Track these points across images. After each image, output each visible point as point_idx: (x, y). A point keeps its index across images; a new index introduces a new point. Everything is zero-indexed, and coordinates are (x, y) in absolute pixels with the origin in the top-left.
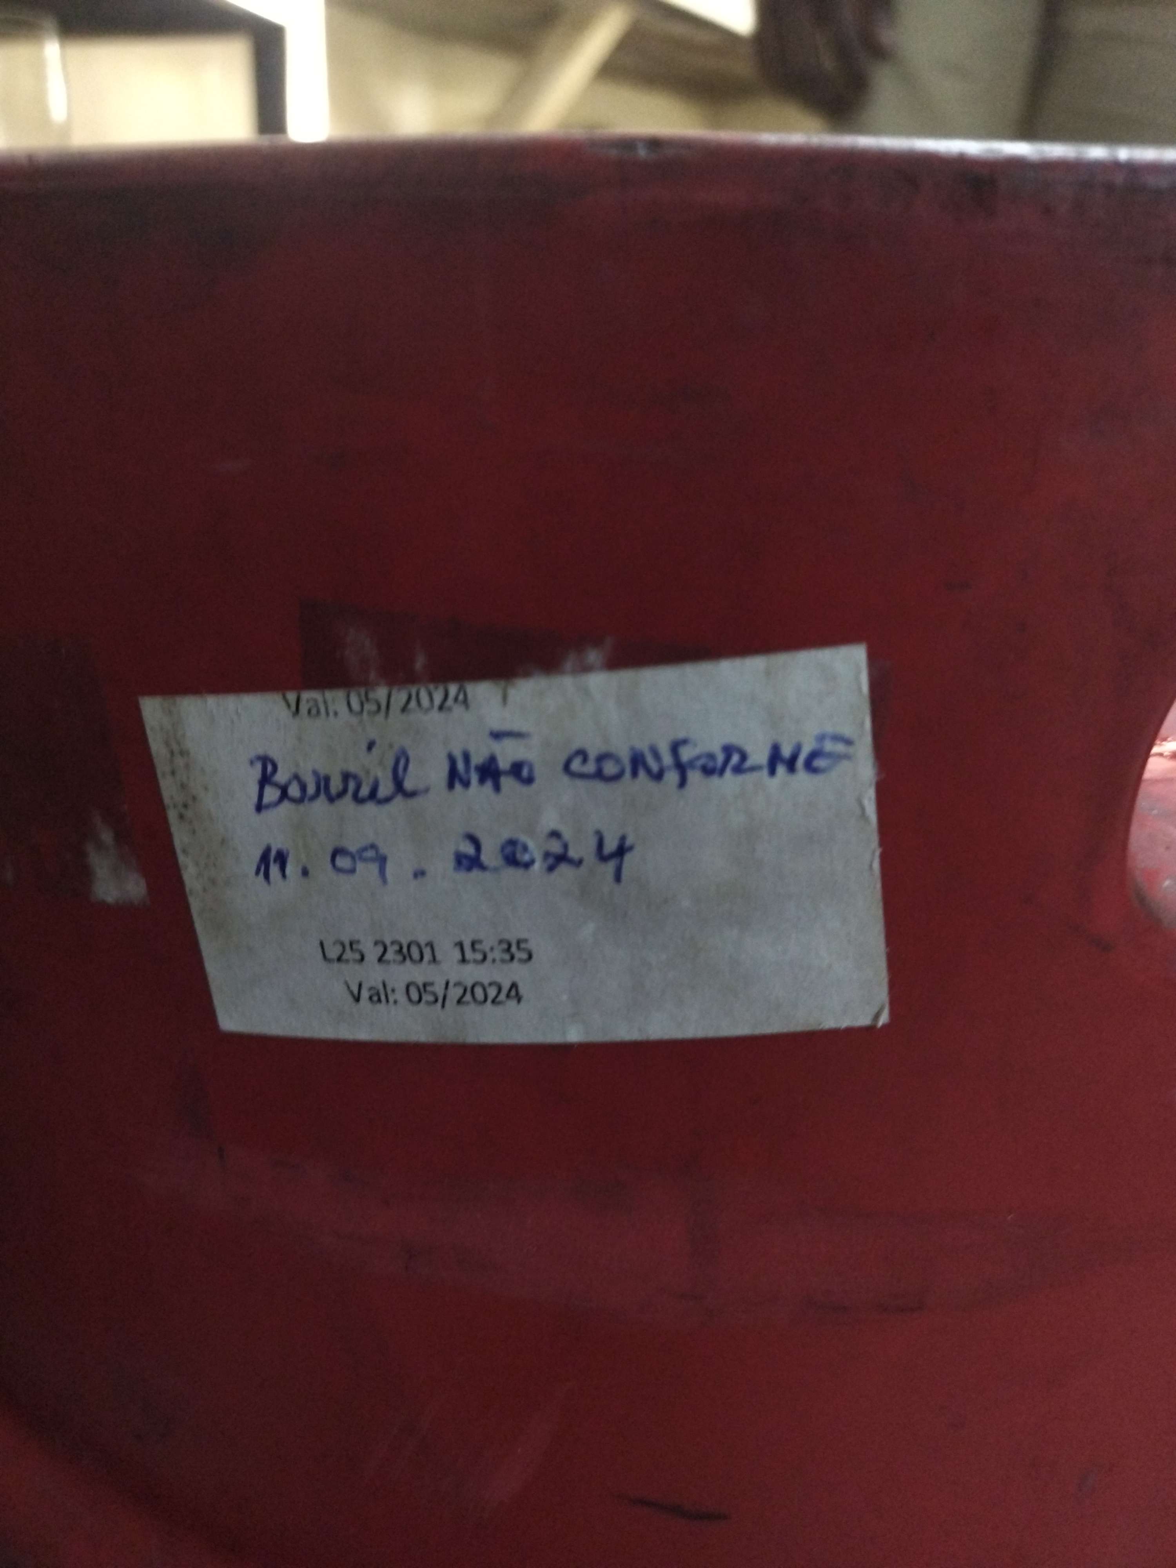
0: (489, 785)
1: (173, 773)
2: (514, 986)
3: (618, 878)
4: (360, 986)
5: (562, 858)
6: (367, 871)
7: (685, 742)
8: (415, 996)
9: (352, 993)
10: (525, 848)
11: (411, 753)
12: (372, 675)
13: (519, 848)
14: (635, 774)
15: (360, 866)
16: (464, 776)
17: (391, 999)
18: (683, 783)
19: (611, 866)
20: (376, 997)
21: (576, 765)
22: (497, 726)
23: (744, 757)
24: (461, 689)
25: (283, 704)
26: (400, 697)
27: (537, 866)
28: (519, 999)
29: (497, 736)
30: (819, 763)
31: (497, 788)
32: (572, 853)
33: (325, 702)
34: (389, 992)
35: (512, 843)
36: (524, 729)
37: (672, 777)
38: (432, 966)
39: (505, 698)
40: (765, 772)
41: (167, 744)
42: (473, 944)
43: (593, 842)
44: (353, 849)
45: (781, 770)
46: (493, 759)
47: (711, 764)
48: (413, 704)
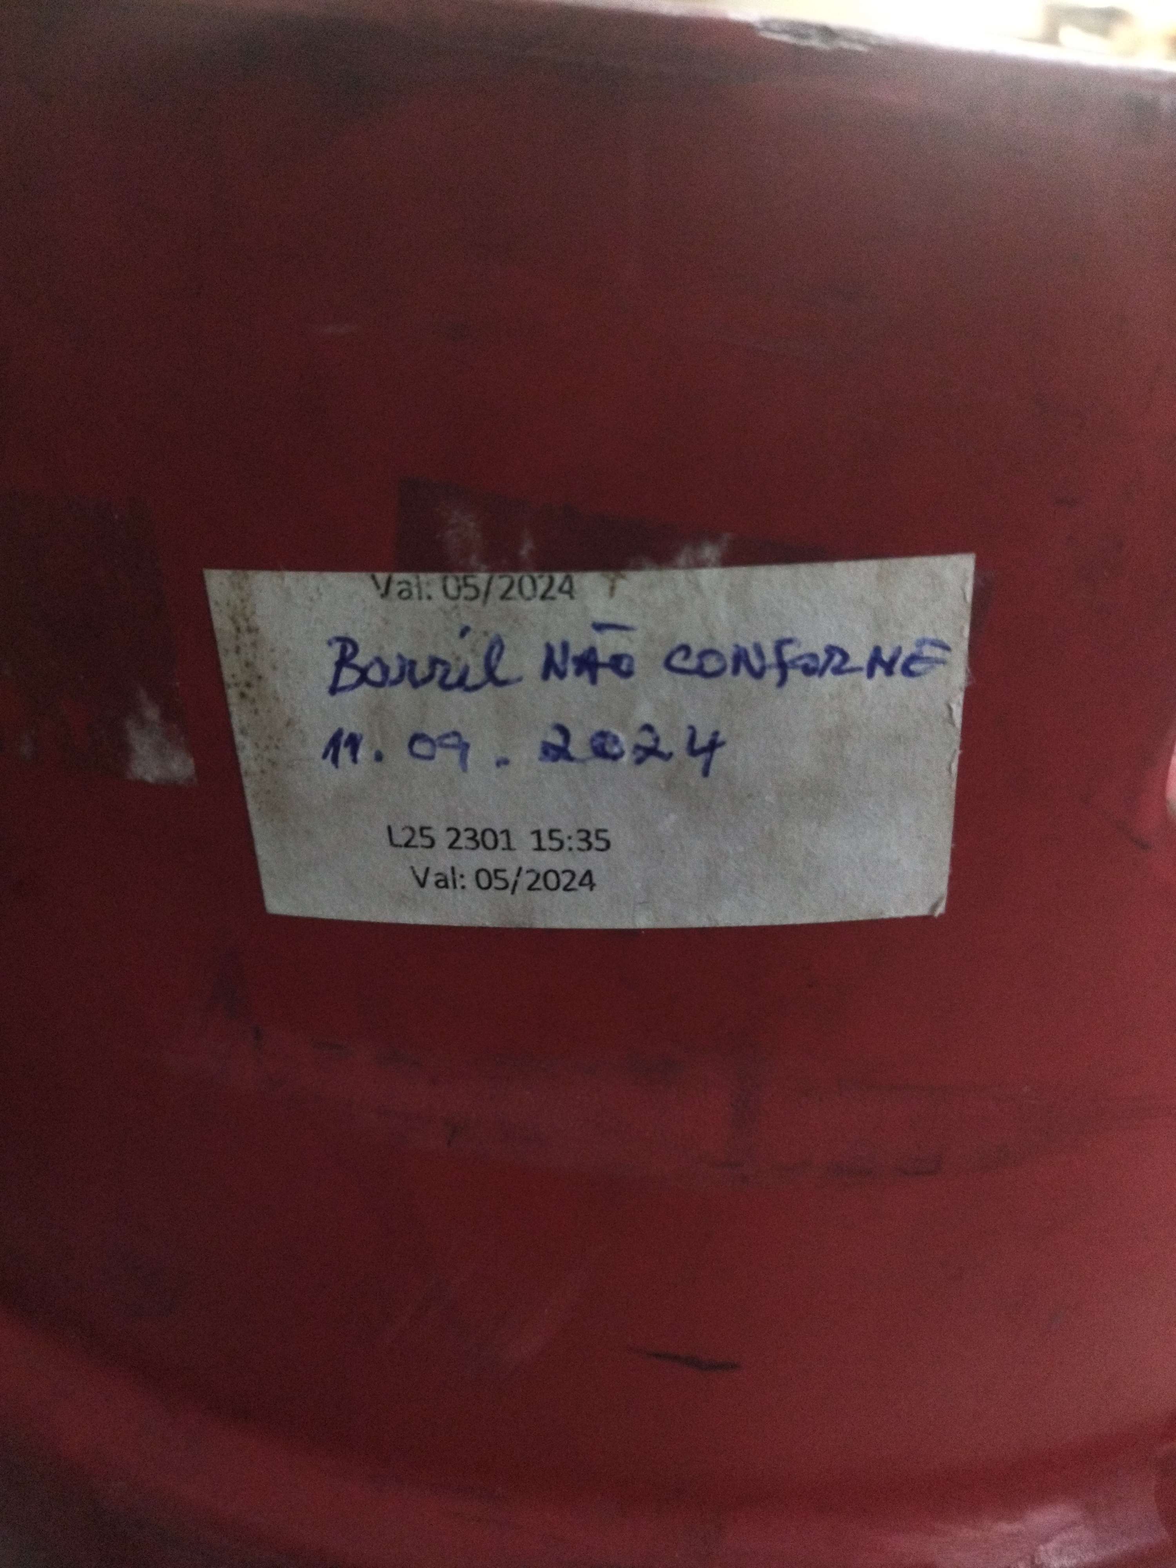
0: (585, 677)
1: (238, 650)
2: (589, 873)
3: (706, 773)
4: (427, 870)
5: (652, 751)
6: (448, 758)
7: (790, 641)
8: (484, 882)
9: (417, 878)
10: (616, 740)
11: (506, 642)
12: (473, 559)
13: (610, 740)
14: (736, 671)
15: (440, 752)
16: (561, 668)
17: (458, 885)
18: (783, 681)
19: (699, 761)
20: (443, 883)
21: (677, 661)
22: (600, 618)
23: (845, 657)
24: (568, 578)
25: (371, 583)
26: (501, 583)
27: (625, 759)
28: (592, 885)
29: (599, 627)
30: (915, 667)
31: (594, 680)
32: (663, 747)
33: (419, 586)
34: (457, 877)
35: (603, 734)
36: (628, 623)
37: (773, 675)
38: (507, 852)
39: (612, 588)
40: (864, 674)
41: (233, 619)
42: (551, 831)
43: (685, 736)
44: (434, 735)
45: (879, 671)
46: (592, 650)
47: (812, 664)
48: (514, 592)
